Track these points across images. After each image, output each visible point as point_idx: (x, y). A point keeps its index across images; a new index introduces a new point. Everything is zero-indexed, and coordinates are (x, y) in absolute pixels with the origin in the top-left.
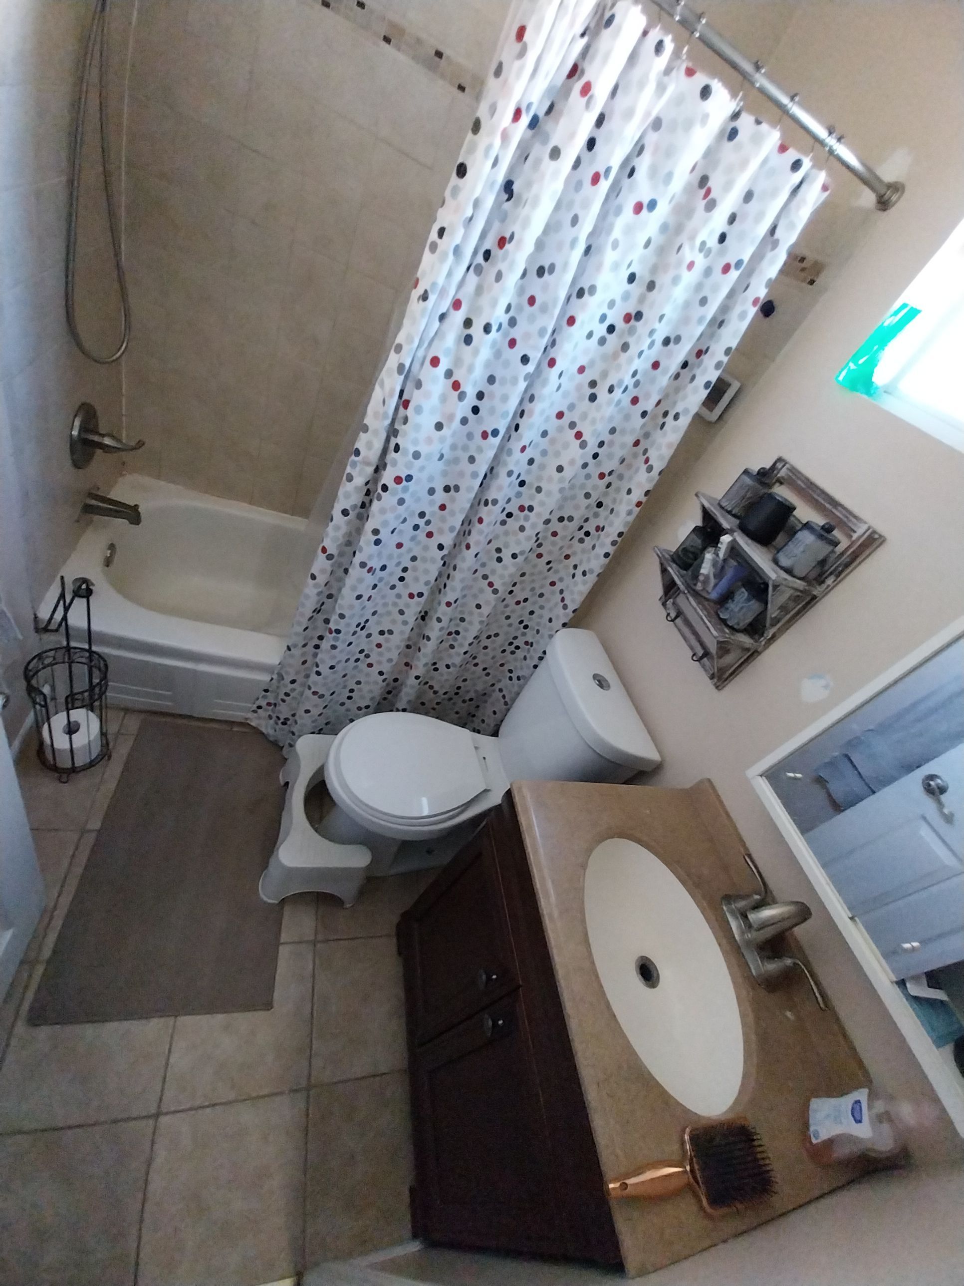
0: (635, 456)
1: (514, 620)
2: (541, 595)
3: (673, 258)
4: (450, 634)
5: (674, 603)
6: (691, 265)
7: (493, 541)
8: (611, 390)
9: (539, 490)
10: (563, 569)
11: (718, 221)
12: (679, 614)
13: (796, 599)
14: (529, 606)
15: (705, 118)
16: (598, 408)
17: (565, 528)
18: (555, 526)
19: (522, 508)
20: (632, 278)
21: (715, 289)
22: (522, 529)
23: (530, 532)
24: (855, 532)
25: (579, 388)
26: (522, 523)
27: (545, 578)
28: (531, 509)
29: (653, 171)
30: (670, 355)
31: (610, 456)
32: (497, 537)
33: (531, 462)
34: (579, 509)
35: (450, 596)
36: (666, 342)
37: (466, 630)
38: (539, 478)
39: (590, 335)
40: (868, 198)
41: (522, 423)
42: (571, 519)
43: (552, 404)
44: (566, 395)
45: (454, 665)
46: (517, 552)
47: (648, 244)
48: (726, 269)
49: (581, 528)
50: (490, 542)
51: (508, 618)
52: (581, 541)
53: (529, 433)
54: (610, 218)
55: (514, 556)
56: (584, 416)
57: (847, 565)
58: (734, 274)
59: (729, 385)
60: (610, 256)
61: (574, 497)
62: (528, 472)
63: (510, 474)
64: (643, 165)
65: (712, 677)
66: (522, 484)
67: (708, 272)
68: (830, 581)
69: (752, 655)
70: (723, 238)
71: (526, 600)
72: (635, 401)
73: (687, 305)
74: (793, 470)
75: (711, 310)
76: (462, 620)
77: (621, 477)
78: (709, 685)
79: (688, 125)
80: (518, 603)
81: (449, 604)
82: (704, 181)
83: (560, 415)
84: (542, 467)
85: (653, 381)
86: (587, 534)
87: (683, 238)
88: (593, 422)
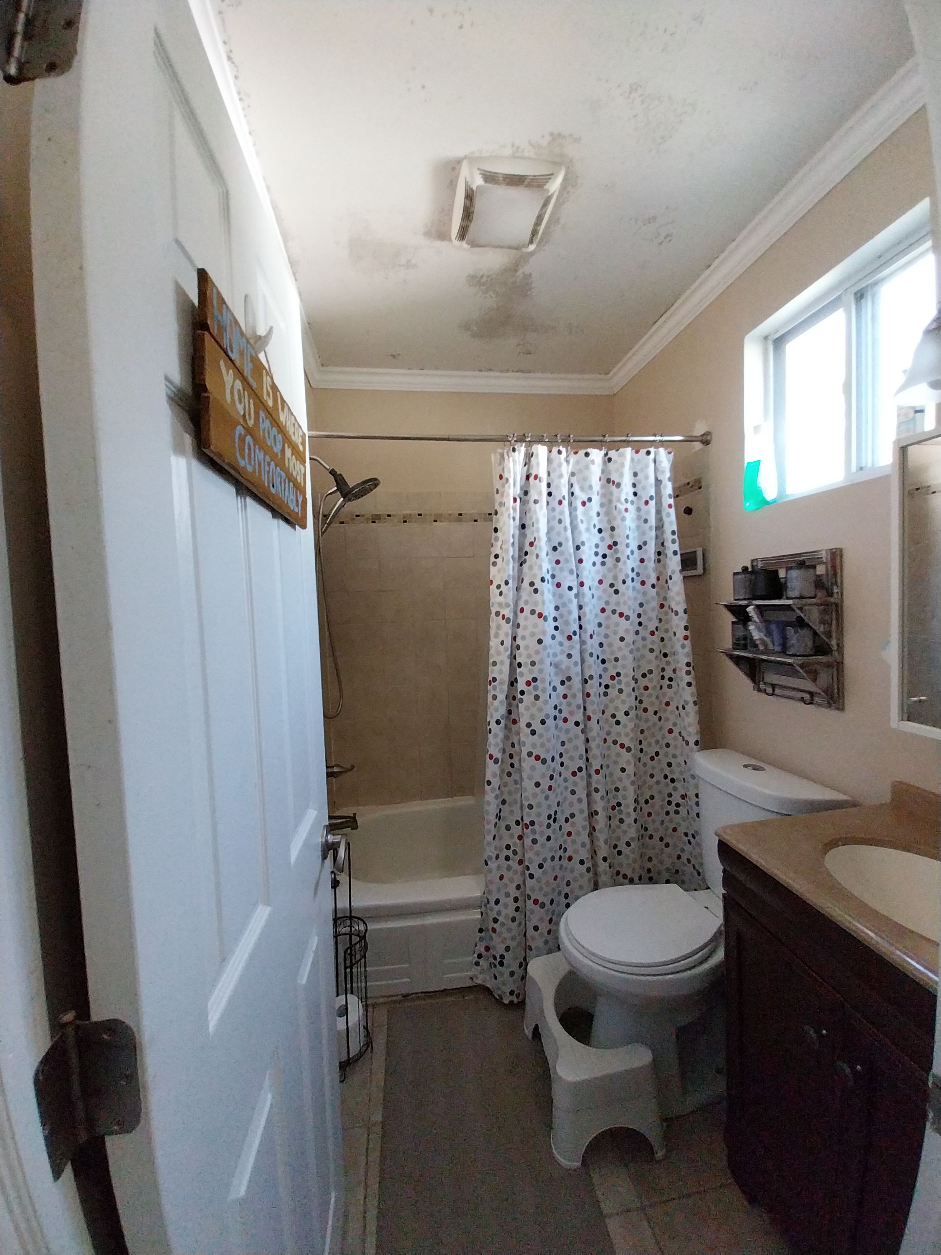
0: (666, 613)
1: (659, 777)
2: (668, 745)
3: (615, 513)
4: (613, 808)
5: (765, 683)
6: (626, 510)
7: (605, 711)
8: (624, 582)
9: (617, 660)
10: (669, 714)
11: (627, 490)
12: (774, 686)
13: (824, 612)
14: (663, 759)
15: (593, 462)
16: (624, 595)
17: (651, 680)
18: (643, 682)
19: (613, 678)
20: (600, 531)
21: (648, 512)
22: (621, 691)
23: (627, 690)
24: (822, 558)
25: (605, 591)
26: (618, 687)
27: (661, 729)
28: (618, 674)
29: (582, 489)
30: (646, 551)
31: (650, 619)
32: (607, 706)
33: (601, 645)
34: (652, 662)
35: (596, 766)
36: (640, 548)
37: (624, 797)
38: (612, 653)
39: (594, 564)
40: (698, 446)
41: (582, 623)
42: (651, 672)
43: (594, 607)
44: (600, 598)
45: (633, 839)
46: (627, 710)
47: (598, 514)
48: (647, 503)
49: (663, 677)
50: (603, 712)
51: (652, 776)
52: (670, 687)
53: (590, 627)
54: (574, 513)
55: (627, 714)
56: (618, 604)
57: (835, 575)
58: (652, 503)
59: (695, 552)
60: (582, 527)
61: (643, 656)
62: (603, 652)
63: (591, 655)
64: (576, 489)
65: (829, 706)
66: (603, 662)
67: (639, 509)
68: (835, 590)
69: (838, 667)
70: (635, 494)
71: (657, 754)
72: (643, 583)
73: (638, 527)
74: (763, 560)
75: (653, 522)
76: (617, 789)
77: (667, 631)
78: (833, 713)
79: (587, 467)
80: (652, 759)
81: (597, 772)
82: (609, 481)
83: (603, 610)
84: (610, 645)
85: (646, 568)
86: (671, 679)
87: (615, 503)
88: (625, 603)
